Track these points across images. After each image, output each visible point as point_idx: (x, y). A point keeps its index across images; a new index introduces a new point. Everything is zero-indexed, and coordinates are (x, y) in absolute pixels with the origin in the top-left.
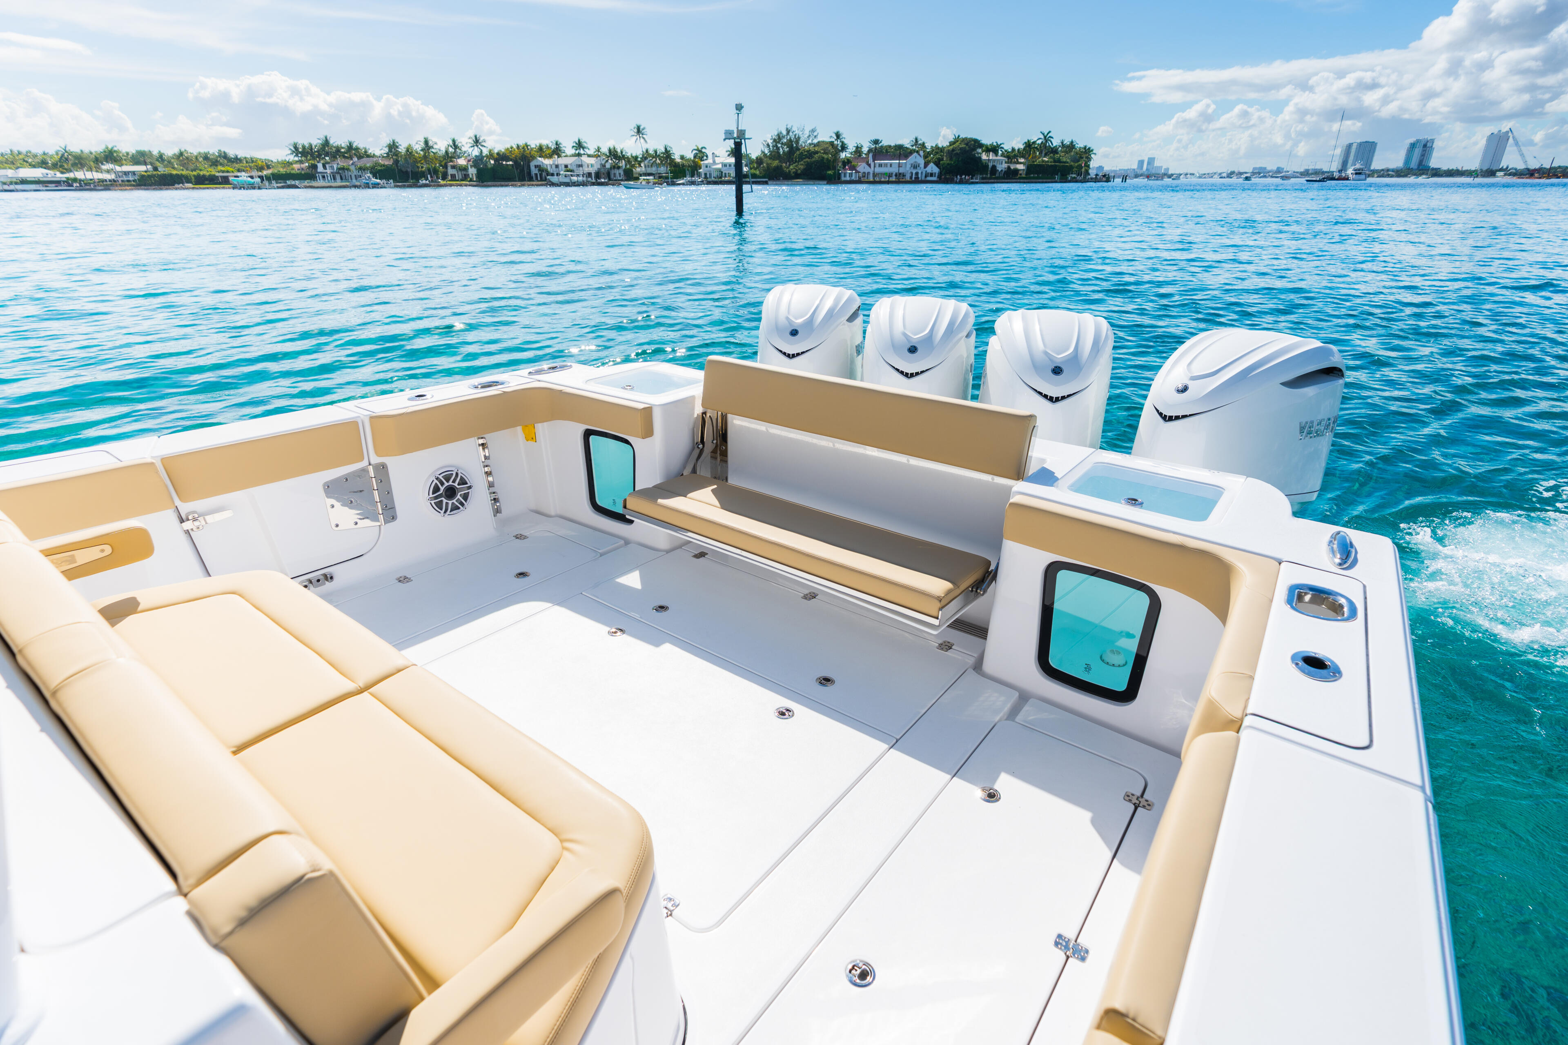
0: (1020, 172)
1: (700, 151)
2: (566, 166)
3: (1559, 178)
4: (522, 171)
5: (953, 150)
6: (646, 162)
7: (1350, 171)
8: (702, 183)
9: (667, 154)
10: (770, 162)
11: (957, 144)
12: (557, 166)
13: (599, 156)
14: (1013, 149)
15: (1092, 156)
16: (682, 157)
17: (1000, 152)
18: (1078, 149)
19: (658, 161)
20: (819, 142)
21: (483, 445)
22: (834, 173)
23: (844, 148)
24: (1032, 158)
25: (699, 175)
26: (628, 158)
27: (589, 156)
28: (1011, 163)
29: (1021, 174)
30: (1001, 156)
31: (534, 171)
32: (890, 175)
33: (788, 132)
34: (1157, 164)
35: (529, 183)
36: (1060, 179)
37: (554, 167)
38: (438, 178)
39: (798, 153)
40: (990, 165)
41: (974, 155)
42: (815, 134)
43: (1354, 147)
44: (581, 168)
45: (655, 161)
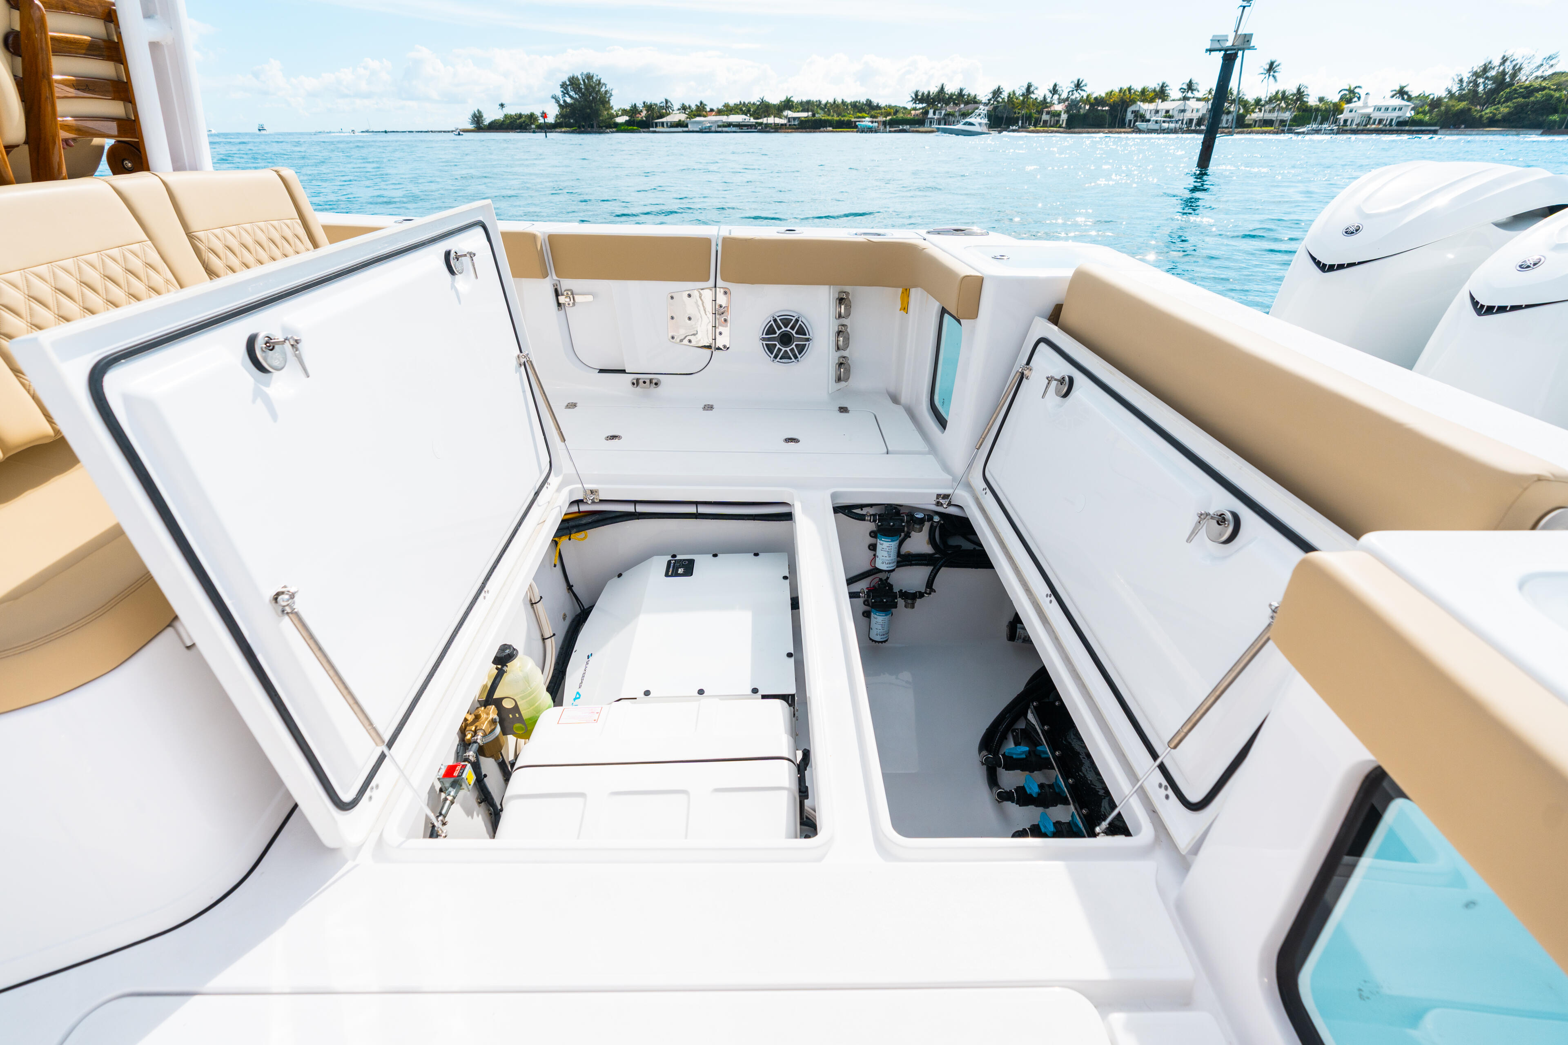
1: (1351, 92)
2: (1168, 112)
4: (1116, 116)
6: (1269, 106)
8: (1335, 131)
9: (1300, 93)
10: (1453, 103)
12: (1157, 112)
16: (1321, 100)
19: (1285, 105)
20: (1554, 74)
21: (841, 299)
27: (1199, 100)
31: (1129, 117)
33: (1505, 61)
37: (1152, 112)
38: (1030, 124)
39: (1509, 90)
42: (1553, 62)
44: (1182, 113)
45: (1279, 105)
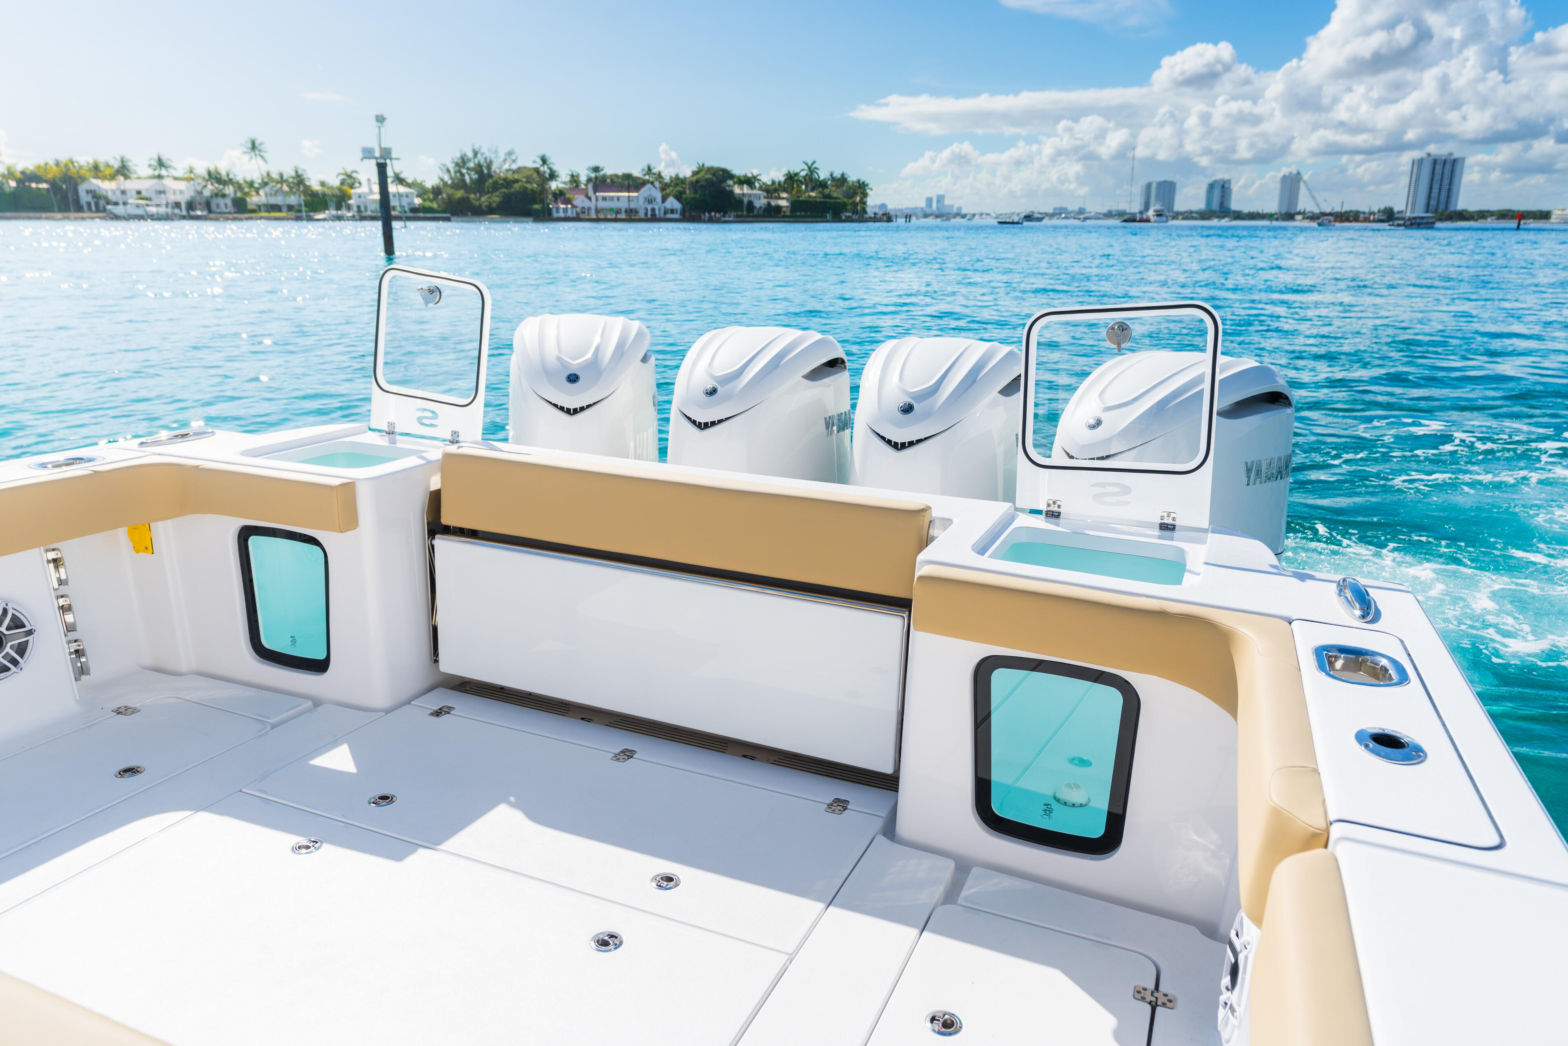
0: (784, 209)
1: (350, 176)
2: (139, 193)
3: (1351, 221)
4: (64, 197)
5: (697, 181)
6: (267, 189)
7: (1151, 213)
8: (353, 218)
9: (299, 180)
10: (451, 191)
11: (702, 174)
12: (123, 192)
13: (192, 179)
14: (773, 183)
15: (868, 191)
16: (323, 184)
17: (757, 185)
18: (851, 183)
19: (285, 188)
20: (519, 168)
21: (55, 561)
22: (543, 208)
23: (553, 176)
24: (797, 192)
25: (349, 208)
26: (238, 183)
27: (176, 179)
28: (771, 198)
29: (784, 212)
30: (759, 190)
31: (84, 198)
32: (618, 211)
33: (476, 154)
34: (947, 202)
35: (76, 215)
36: (833, 218)
37: (118, 193)
39: (490, 181)
40: (746, 200)
41: (724, 188)
42: (513, 157)
43: (1154, 187)
44: (163, 196)
45: (281, 188)
